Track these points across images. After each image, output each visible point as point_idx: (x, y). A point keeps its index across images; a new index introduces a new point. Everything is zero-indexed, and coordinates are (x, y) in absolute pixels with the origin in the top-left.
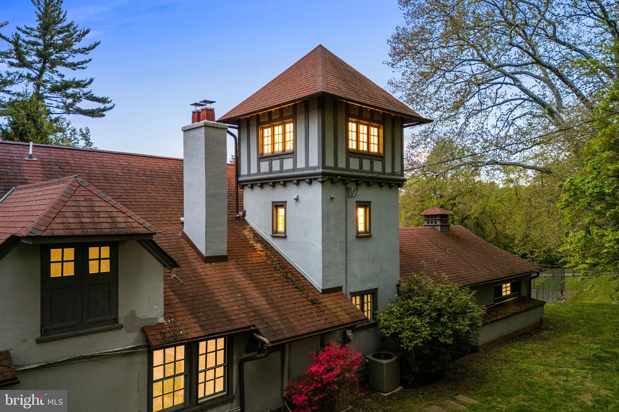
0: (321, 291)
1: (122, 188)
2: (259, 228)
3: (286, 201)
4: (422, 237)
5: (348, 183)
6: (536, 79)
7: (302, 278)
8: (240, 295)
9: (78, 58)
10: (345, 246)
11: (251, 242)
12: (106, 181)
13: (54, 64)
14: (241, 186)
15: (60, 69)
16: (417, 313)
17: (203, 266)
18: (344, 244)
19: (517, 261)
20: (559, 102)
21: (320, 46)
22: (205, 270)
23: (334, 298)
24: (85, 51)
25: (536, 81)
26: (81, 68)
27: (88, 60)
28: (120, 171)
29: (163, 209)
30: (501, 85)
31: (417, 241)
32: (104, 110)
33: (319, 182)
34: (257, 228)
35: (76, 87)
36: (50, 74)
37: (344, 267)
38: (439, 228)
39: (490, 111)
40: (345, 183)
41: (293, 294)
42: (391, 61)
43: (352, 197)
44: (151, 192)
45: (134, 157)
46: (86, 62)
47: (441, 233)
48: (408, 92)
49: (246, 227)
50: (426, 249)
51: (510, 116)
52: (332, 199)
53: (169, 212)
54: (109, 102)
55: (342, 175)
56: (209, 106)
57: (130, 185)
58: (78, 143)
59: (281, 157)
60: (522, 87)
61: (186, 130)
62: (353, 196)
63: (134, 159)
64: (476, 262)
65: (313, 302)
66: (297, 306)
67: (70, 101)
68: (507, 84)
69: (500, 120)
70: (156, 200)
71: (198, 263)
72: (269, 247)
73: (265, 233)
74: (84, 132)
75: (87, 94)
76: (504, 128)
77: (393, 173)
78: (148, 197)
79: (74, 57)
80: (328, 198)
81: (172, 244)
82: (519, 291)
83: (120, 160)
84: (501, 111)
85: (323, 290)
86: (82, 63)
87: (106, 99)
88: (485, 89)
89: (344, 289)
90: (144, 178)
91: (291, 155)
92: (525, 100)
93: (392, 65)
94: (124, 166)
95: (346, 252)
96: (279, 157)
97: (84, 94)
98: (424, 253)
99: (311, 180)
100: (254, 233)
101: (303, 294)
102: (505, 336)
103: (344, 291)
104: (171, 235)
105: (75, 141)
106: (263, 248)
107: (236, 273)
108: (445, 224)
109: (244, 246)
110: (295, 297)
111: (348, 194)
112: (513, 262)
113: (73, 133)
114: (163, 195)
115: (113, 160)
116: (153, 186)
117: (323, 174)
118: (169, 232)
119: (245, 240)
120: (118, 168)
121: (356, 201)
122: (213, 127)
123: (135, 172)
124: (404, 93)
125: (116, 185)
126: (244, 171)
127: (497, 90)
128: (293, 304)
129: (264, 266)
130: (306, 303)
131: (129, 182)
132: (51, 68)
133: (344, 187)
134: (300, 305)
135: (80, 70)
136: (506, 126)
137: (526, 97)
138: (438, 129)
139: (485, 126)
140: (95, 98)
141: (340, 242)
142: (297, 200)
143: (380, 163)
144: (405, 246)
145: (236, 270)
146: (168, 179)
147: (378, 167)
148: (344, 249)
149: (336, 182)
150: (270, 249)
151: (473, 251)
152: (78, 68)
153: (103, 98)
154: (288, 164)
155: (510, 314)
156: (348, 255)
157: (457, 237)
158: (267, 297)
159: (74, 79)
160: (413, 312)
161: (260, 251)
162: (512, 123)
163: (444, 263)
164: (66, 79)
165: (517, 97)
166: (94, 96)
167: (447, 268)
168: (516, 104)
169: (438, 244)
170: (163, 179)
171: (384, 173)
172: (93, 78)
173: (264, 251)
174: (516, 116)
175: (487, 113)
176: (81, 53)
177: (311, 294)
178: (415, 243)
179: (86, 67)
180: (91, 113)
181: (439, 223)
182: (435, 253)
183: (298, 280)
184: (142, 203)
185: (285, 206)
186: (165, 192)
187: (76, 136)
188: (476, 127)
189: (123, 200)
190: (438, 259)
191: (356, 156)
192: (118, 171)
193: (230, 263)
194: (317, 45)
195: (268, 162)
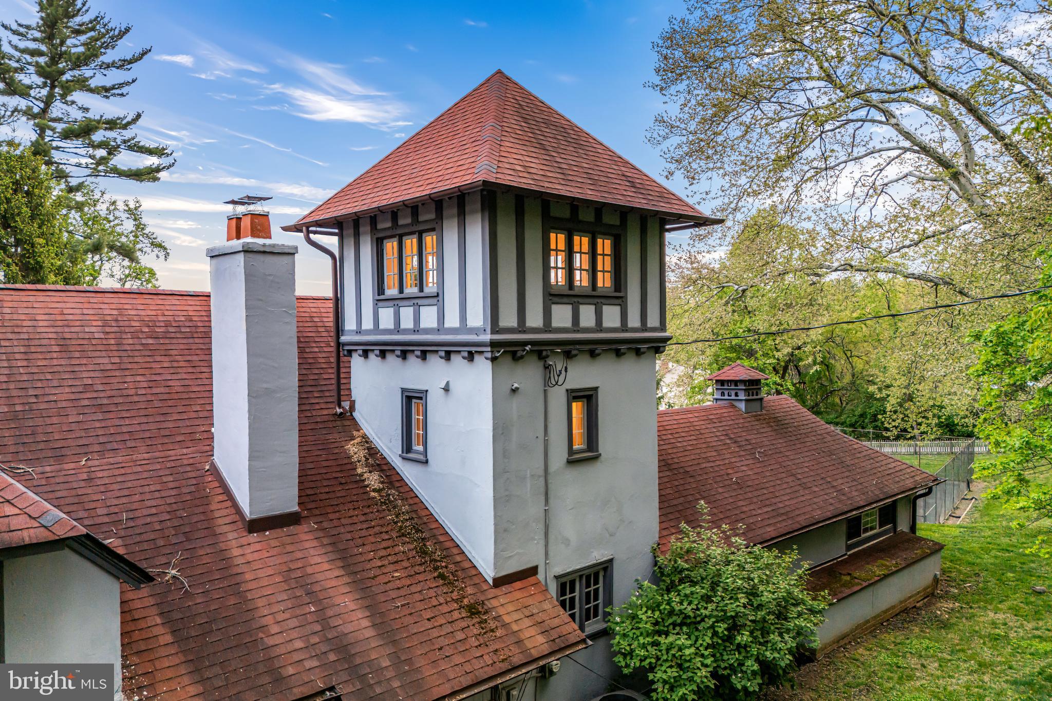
0: (491, 582)
1: (97, 367)
2: (379, 438)
3: (427, 391)
4: (709, 426)
5: (547, 356)
6: (927, 112)
7: (455, 551)
8: (313, 609)
9: (114, 77)
10: (543, 482)
11: (359, 471)
12: (64, 355)
13: (67, 90)
14: (346, 353)
15: (79, 97)
16: (689, 621)
17: (244, 541)
18: (542, 480)
19: (890, 466)
20: (968, 155)
21: (499, 72)
22: (248, 550)
23: (518, 595)
24: (124, 64)
25: (927, 115)
26: (118, 95)
27: (131, 81)
28: (99, 329)
29: (181, 409)
30: (862, 123)
31: (700, 436)
32: (158, 170)
33: (487, 359)
34: (376, 438)
35: (111, 129)
36: (64, 106)
37: (541, 526)
38: (742, 406)
39: (842, 169)
40: (541, 356)
41: (432, 593)
42: (659, 83)
43: (557, 384)
44: (161, 371)
45: (135, 296)
46: (128, 84)
47: (746, 415)
48: (691, 138)
49: (355, 433)
50: (715, 454)
51: (878, 178)
52: (514, 391)
53: (194, 415)
54: (168, 155)
55: (533, 343)
56: (258, 208)
57: (117, 360)
58: (122, 224)
59: (416, 301)
60: (901, 126)
61: (215, 255)
62: (559, 384)
63: (134, 301)
64: (812, 473)
65: (473, 610)
66: (436, 624)
67: (102, 153)
68: (873, 121)
69: (860, 184)
70: (167, 390)
71: (235, 535)
72: (394, 478)
73: (389, 449)
74: (132, 206)
75: (129, 141)
76: (867, 200)
77: (644, 328)
78: (151, 384)
79: (105, 75)
80: (506, 389)
81: (185, 490)
82: (894, 522)
83: (102, 306)
84: (862, 170)
85: (495, 580)
86: (121, 86)
87: (164, 149)
88: (833, 130)
89: (541, 570)
90: (150, 341)
91: (434, 301)
92: (906, 150)
93: (662, 89)
94: (109, 318)
95: (547, 494)
96: (411, 302)
97: (125, 142)
98: (712, 464)
99: (470, 353)
100: (369, 449)
101: (452, 592)
102: (868, 621)
103: (541, 576)
104: (188, 469)
105: (116, 222)
106: (382, 483)
107: (312, 552)
108: (755, 397)
109: (343, 481)
110: (435, 603)
111: (549, 378)
112: (883, 468)
113: (112, 208)
114: (185, 376)
115: (86, 306)
116: (167, 359)
117: (494, 344)
118: (186, 462)
119: (348, 465)
120: (94, 323)
121: (567, 390)
122: (264, 252)
123: (132, 330)
124: (684, 139)
125: (84, 361)
126: (350, 324)
127: (855, 131)
128: (428, 620)
129: (378, 528)
130: (456, 615)
131: (116, 354)
132: (63, 96)
133: (541, 364)
134: (444, 621)
135: (118, 98)
136: (872, 196)
137: (907, 144)
138: (746, 204)
139: (833, 196)
140: (142, 147)
141: (532, 476)
142: (446, 389)
143: (616, 310)
144: (675, 451)
145: (315, 543)
146: (201, 341)
147: (611, 316)
148: (543, 490)
149: (522, 357)
150: (397, 484)
151: (806, 449)
152: (114, 95)
153: (157, 148)
154: (429, 318)
155: (876, 578)
156: (551, 501)
157: (777, 420)
158: (373, 609)
159: (102, 116)
160: (679, 621)
161: (374, 490)
162: (882, 191)
163: (749, 483)
164: (90, 115)
165: (894, 144)
166: (141, 144)
167: (755, 493)
168: (889, 157)
169: (739, 439)
170: (191, 341)
171: (624, 327)
172: (141, 112)
173: (384, 489)
174: (890, 178)
175: (837, 173)
176: (118, 68)
177: (470, 590)
178: (695, 442)
179: (127, 94)
180: (137, 175)
181: (742, 396)
182: (733, 460)
183: (445, 557)
184: (136, 399)
185: (424, 398)
186: (190, 370)
187: (117, 214)
188: (817, 197)
189: (95, 395)
190: (740, 474)
191: (565, 300)
192: (94, 330)
193: (304, 527)
194: (494, 71)
195: (392, 310)
